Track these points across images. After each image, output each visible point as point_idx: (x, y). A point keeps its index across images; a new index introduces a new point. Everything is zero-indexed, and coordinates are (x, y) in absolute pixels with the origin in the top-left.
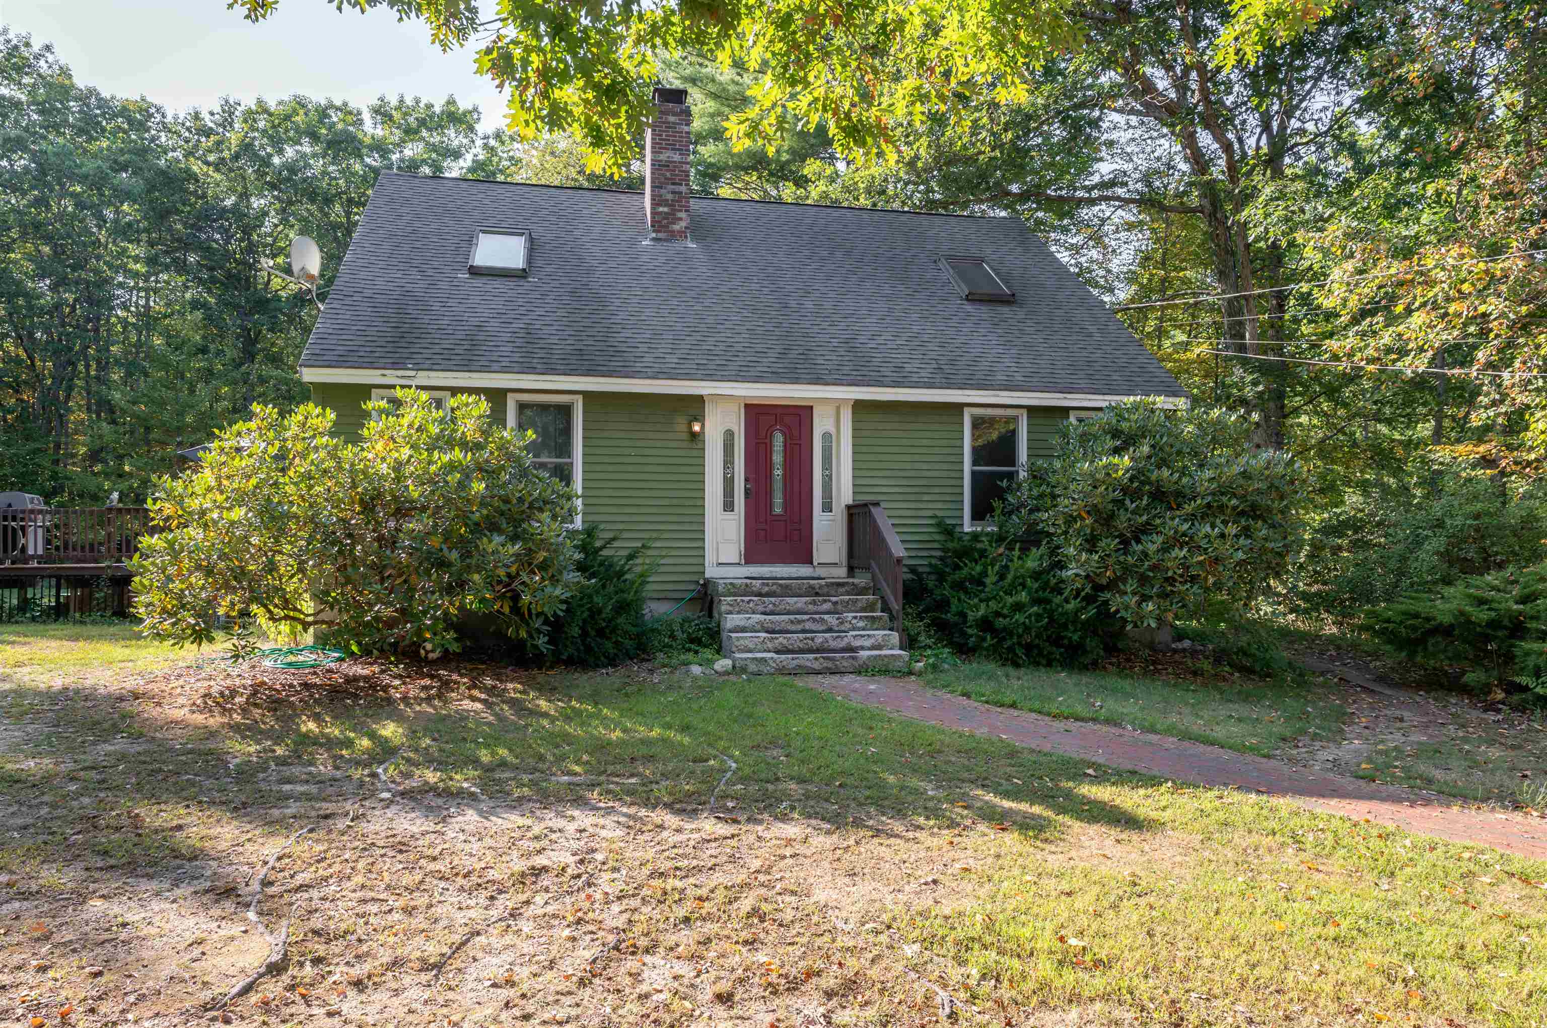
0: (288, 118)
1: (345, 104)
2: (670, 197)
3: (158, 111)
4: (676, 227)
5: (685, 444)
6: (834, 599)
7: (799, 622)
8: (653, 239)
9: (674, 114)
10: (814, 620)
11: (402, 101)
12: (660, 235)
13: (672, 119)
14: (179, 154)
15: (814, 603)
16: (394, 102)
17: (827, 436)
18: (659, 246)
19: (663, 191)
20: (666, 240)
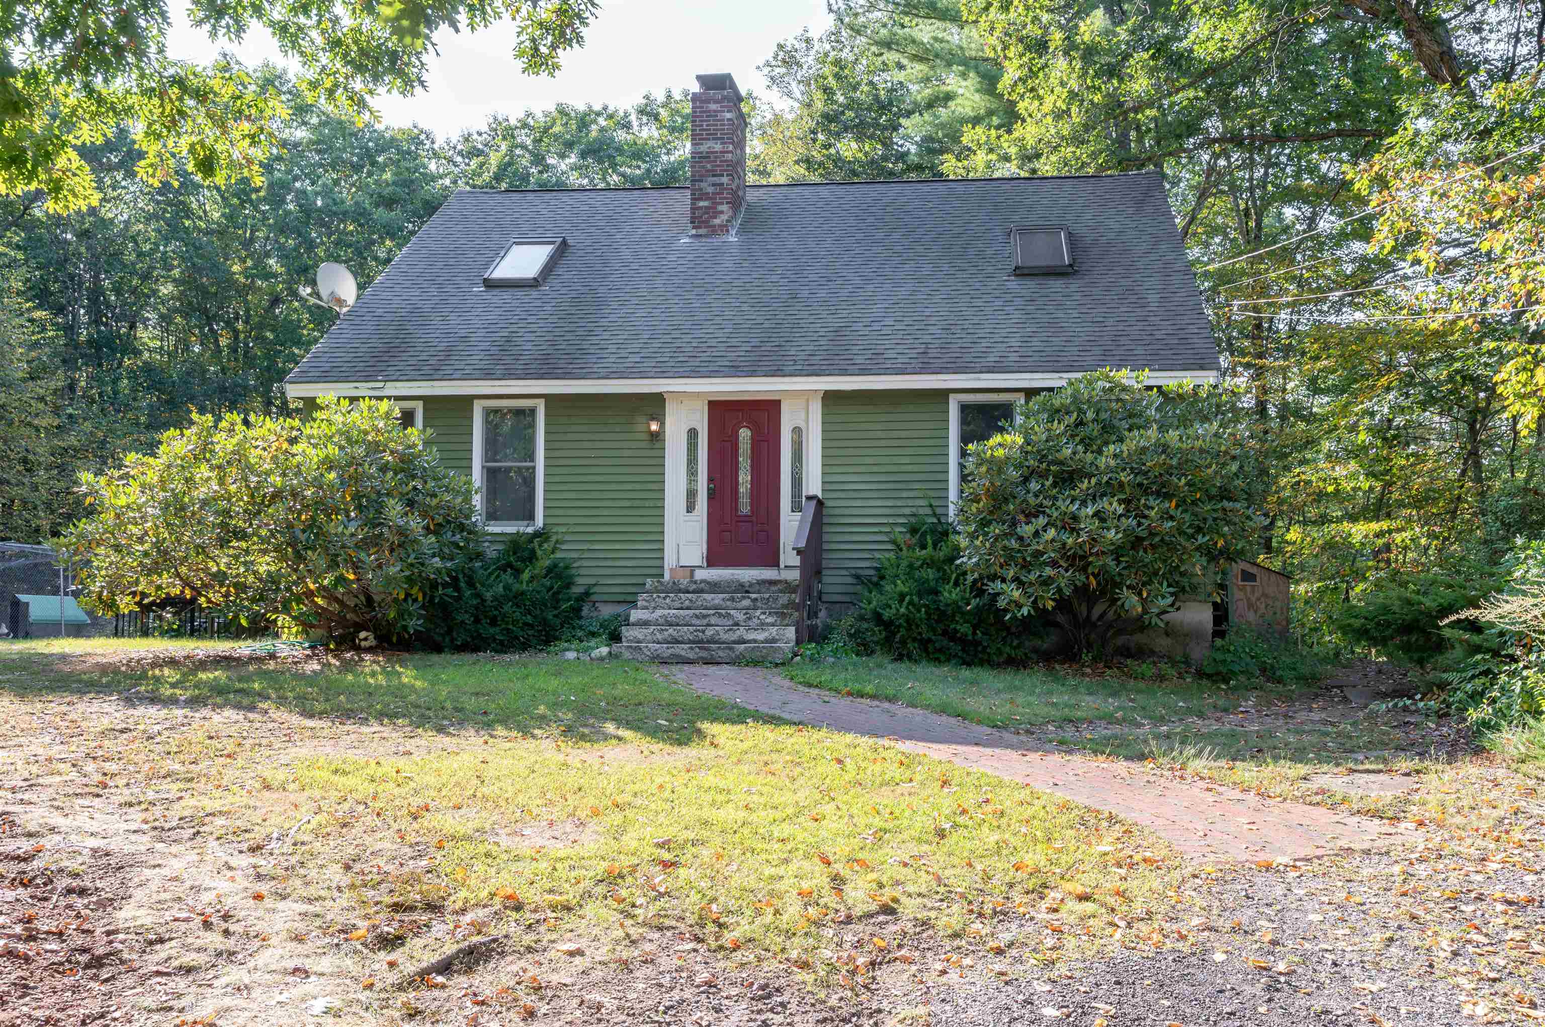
0: (546, 130)
1: (605, 108)
2: (710, 190)
3: (427, 138)
4: (717, 221)
5: (643, 445)
6: (753, 596)
7: (705, 616)
8: (693, 236)
9: (716, 102)
10: (720, 615)
11: (669, 97)
12: (702, 231)
13: (713, 107)
14: (447, 182)
15: (732, 599)
16: (661, 98)
17: (797, 431)
18: (697, 243)
19: (703, 185)
20: (706, 236)
